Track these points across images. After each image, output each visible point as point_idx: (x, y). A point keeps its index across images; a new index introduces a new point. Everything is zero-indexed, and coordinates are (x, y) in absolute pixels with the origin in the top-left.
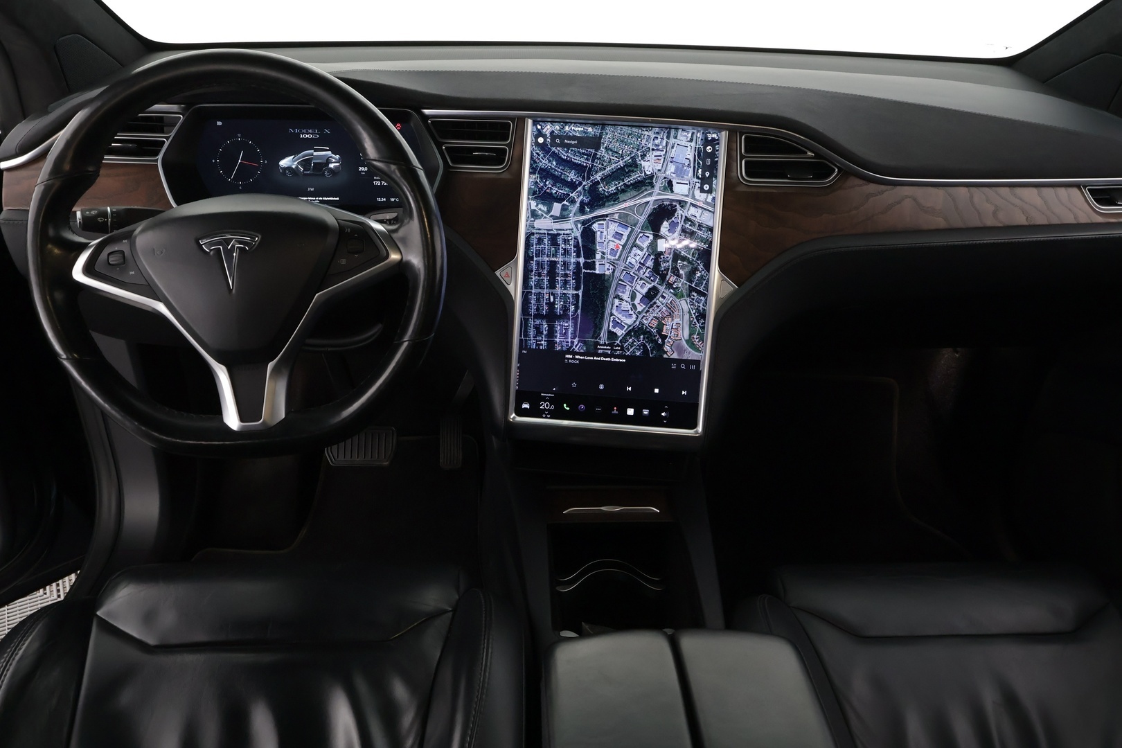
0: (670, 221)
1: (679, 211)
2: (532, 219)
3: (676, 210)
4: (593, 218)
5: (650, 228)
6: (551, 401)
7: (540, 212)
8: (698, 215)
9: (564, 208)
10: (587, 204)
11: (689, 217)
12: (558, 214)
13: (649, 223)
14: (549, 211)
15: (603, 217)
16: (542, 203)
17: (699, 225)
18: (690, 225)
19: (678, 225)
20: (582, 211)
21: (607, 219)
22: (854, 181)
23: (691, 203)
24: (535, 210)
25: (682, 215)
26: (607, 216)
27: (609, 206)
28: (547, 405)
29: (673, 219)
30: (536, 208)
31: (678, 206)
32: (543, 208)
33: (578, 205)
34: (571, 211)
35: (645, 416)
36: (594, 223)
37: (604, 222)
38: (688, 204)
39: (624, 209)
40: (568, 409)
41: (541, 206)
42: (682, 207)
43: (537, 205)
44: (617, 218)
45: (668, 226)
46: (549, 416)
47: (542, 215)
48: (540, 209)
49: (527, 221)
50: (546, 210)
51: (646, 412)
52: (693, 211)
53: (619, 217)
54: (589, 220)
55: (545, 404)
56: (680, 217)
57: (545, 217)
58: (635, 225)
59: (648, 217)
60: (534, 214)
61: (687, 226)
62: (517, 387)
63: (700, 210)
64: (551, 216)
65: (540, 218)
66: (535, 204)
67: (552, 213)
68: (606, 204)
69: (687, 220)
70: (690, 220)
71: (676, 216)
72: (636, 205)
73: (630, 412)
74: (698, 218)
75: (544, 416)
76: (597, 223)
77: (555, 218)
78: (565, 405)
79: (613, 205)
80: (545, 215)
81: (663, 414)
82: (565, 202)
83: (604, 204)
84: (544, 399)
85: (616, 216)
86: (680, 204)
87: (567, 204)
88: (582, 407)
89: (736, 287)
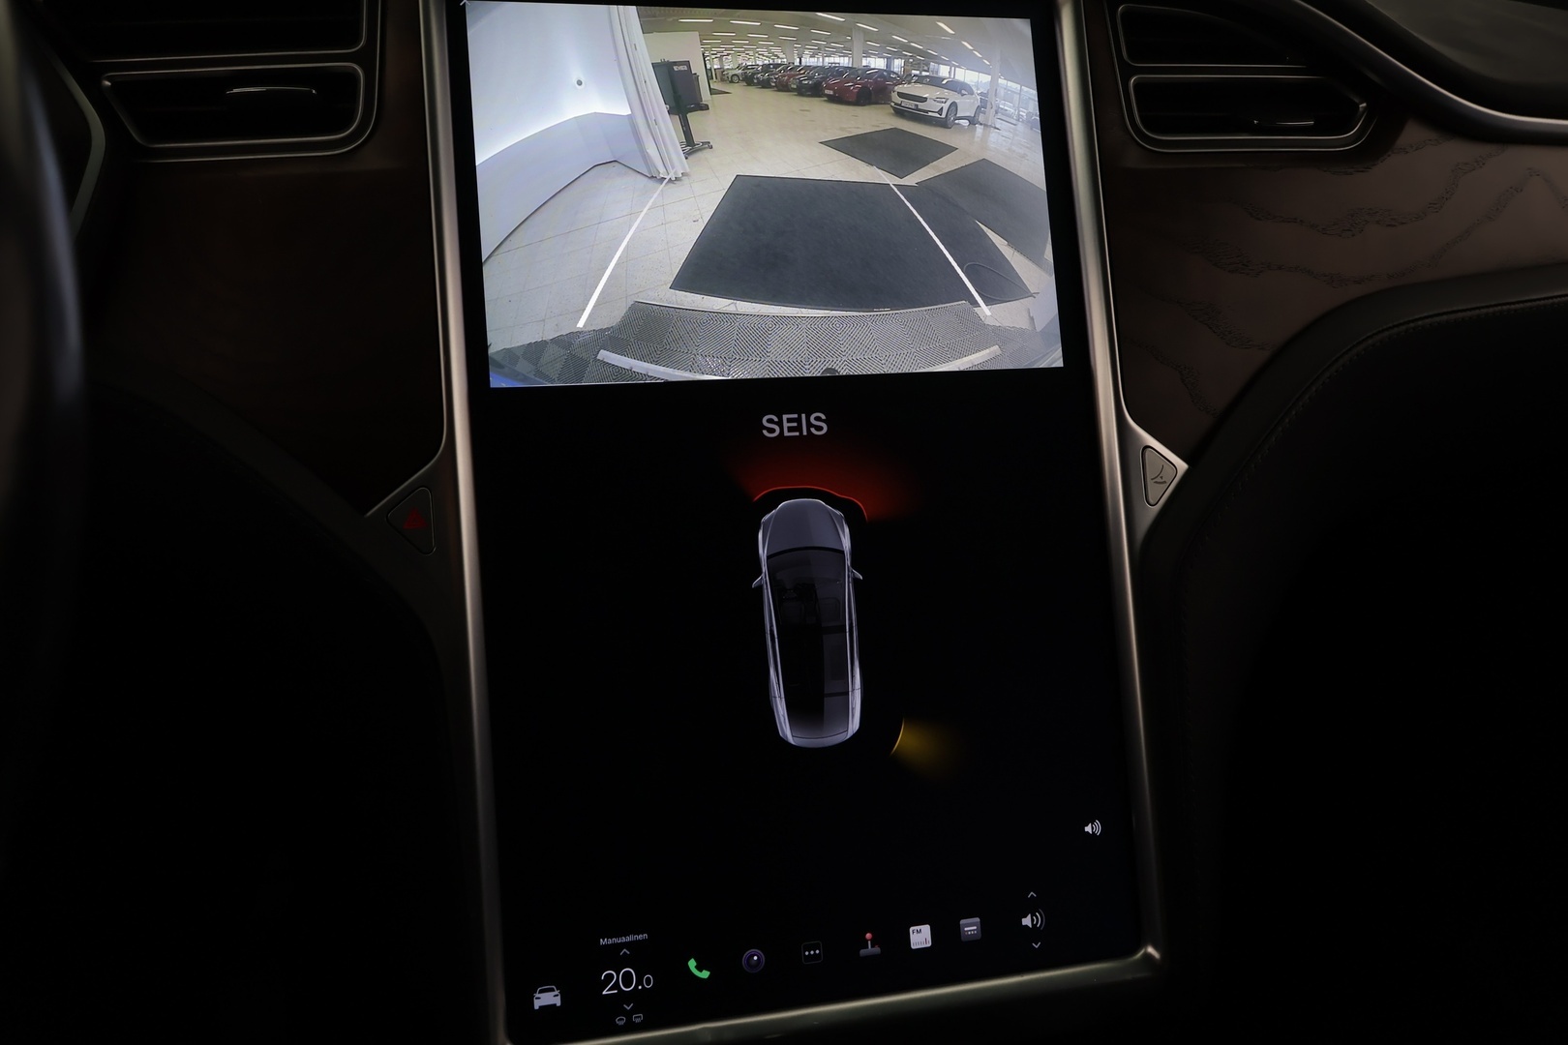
6: (639, 958)
22: (1413, 133)
28: (627, 975)
35: (972, 943)
40: (705, 974)
46: (638, 1018)
51: (970, 927)
55: (617, 977)
73: (921, 937)
75: (620, 1021)
78: (692, 964)
81: (1027, 921)
84: (613, 959)
88: (755, 958)
89: (1182, 466)
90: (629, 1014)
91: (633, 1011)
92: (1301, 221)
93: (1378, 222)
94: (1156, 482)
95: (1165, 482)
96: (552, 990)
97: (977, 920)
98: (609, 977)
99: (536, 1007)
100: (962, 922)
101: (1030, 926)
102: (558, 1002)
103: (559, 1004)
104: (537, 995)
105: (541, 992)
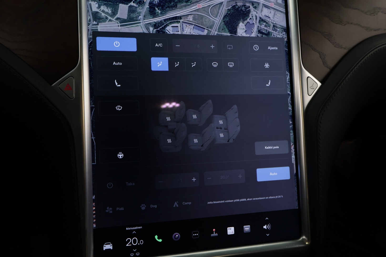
0: (246, 22)
1: (253, 12)
2: (95, 23)
3: (249, 12)
4: (165, 20)
5: (227, 29)
6: (139, 234)
7: (103, 14)
8: (271, 16)
9: (131, 10)
10: (158, 5)
11: (264, 18)
12: (125, 17)
13: (225, 24)
14: (114, 13)
15: (176, 19)
16: (105, 4)
17: (274, 26)
18: (265, 26)
19: (254, 26)
20: (152, 12)
21: (181, 21)
23: (263, 5)
24: (97, 12)
25: (256, 16)
26: (180, 18)
27: (181, 8)
28: (135, 240)
29: (248, 20)
30: (98, 10)
31: (251, 7)
32: (106, 10)
33: (147, 6)
34: (140, 13)
35: (247, 233)
36: (167, 25)
37: (178, 25)
38: (261, 6)
39: (197, 10)
40: (160, 240)
41: (103, 8)
42: (255, 8)
43: (99, 7)
44: (191, 20)
45: (244, 27)
46: (138, 254)
47: (107, 18)
48: (103, 11)
49: (89, 24)
50: (110, 12)
51: (247, 228)
52: (266, 12)
53: (194, 19)
54: (161, 23)
55: (131, 240)
56: (254, 18)
57: (110, 20)
58: (211, 27)
59: (224, 19)
60: (96, 17)
61: (263, 27)
62: (95, 226)
63: (273, 11)
64: (117, 19)
65: (105, 21)
66: (97, 5)
67: (118, 16)
68: (179, 5)
69: (262, 20)
70: (265, 21)
71: (251, 17)
72: (209, 6)
73: (231, 231)
74: (272, 19)
75: (132, 255)
76: (171, 26)
77: (122, 21)
78: (156, 237)
79: (185, 6)
80: (109, 18)
81: (265, 227)
82: (132, 4)
83: (176, 6)
84: (130, 234)
85: (190, 18)
86: (253, 5)
87: (135, 5)
88: (177, 236)
89: (319, 84)
90: (135, 253)
91: (136, 252)
92: (359, 9)
93: (382, 12)
94: (311, 88)
95: (314, 89)
96: (110, 244)
97: (249, 226)
98: (129, 240)
99: (104, 249)
100: (244, 226)
101: (266, 229)
102: (111, 248)
103: (112, 249)
104: (105, 245)
105: (106, 244)
